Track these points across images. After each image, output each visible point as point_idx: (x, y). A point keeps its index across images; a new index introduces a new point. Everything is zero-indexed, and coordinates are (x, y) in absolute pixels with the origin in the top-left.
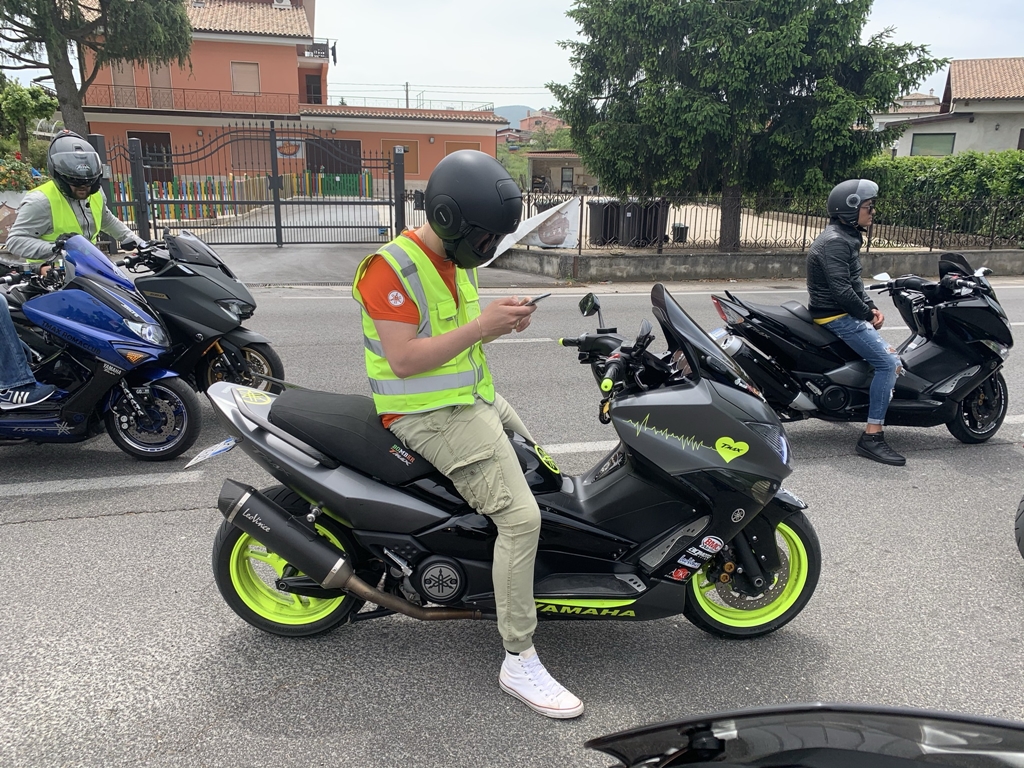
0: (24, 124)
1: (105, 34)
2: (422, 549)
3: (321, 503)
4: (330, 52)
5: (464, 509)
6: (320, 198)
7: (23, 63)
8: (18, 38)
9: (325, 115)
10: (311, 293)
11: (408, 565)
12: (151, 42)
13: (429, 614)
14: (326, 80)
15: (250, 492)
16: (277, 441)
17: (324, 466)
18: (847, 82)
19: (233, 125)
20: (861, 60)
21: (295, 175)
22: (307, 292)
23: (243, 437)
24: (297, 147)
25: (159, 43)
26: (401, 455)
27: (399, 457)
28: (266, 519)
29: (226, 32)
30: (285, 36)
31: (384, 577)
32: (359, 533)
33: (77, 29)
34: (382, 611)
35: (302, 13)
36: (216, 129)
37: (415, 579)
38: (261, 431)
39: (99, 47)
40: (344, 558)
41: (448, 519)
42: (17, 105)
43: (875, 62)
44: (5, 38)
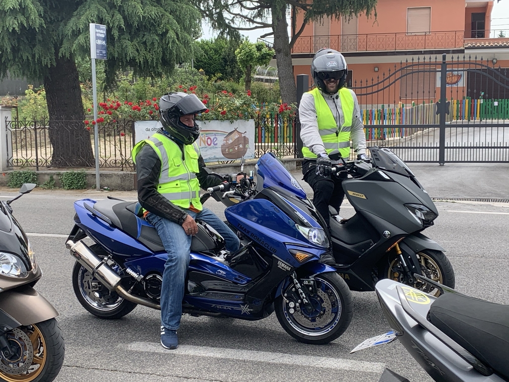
0: (250, 69)
6: (477, 121)
7: (256, 25)
8: (253, 6)
9: (487, 48)
10: (473, 208)
14: (489, 16)
19: (410, 61)
21: (455, 101)
22: (469, 207)
24: (459, 77)
36: (395, 65)
39: (308, 7)
42: (247, 56)
44: (245, 7)
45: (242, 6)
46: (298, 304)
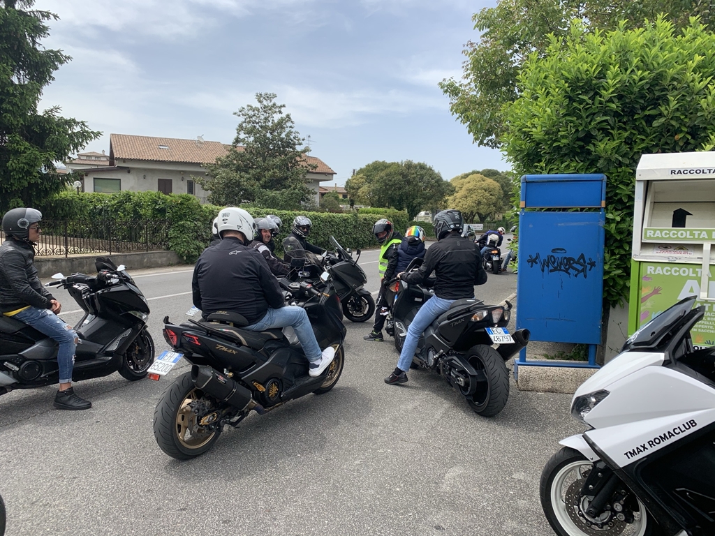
18: (31, 139)
43: (50, 128)
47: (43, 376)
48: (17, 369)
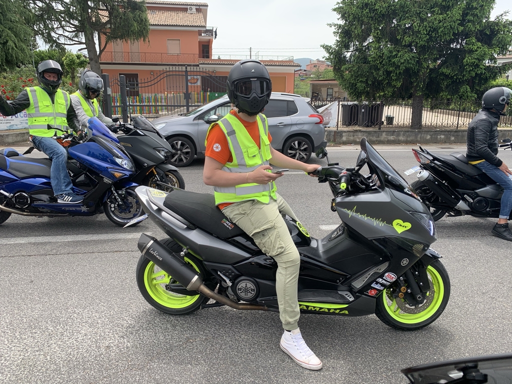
0: (73, 70)
1: (110, 28)
2: (237, 273)
3: (188, 247)
4: (214, 33)
5: (259, 253)
7: (74, 42)
8: (72, 30)
9: (211, 64)
11: (230, 281)
12: (131, 31)
13: (241, 307)
14: (211, 47)
15: (153, 240)
16: (167, 215)
17: (189, 228)
18: (482, 40)
20: (490, 28)
21: (196, 93)
23: (151, 212)
24: (197, 79)
25: (135, 31)
26: (227, 224)
27: (226, 225)
28: (161, 254)
29: (165, 25)
30: (193, 26)
31: (218, 286)
32: (206, 263)
33: (98, 26)
34: (218, 304)
35: (201, 15)
36: (159, 71)
37: (234, 287)
38: (160, 210)
39: (108, 34)
40: (198, 275)
41: (250, 258)
42: (71, 62)
43: (498, 29)
44: (66, 30)
45: (64, 29)
46: (116, 205)
47: (488, 210)
48: (472, 201)
